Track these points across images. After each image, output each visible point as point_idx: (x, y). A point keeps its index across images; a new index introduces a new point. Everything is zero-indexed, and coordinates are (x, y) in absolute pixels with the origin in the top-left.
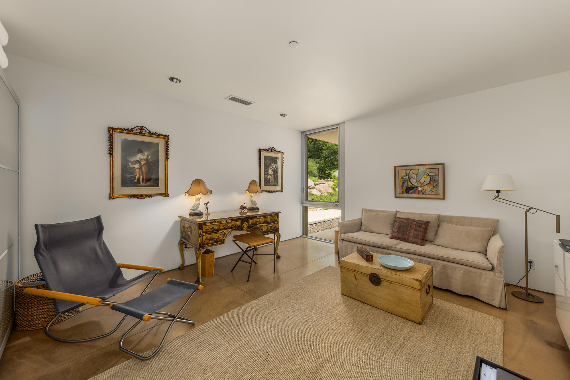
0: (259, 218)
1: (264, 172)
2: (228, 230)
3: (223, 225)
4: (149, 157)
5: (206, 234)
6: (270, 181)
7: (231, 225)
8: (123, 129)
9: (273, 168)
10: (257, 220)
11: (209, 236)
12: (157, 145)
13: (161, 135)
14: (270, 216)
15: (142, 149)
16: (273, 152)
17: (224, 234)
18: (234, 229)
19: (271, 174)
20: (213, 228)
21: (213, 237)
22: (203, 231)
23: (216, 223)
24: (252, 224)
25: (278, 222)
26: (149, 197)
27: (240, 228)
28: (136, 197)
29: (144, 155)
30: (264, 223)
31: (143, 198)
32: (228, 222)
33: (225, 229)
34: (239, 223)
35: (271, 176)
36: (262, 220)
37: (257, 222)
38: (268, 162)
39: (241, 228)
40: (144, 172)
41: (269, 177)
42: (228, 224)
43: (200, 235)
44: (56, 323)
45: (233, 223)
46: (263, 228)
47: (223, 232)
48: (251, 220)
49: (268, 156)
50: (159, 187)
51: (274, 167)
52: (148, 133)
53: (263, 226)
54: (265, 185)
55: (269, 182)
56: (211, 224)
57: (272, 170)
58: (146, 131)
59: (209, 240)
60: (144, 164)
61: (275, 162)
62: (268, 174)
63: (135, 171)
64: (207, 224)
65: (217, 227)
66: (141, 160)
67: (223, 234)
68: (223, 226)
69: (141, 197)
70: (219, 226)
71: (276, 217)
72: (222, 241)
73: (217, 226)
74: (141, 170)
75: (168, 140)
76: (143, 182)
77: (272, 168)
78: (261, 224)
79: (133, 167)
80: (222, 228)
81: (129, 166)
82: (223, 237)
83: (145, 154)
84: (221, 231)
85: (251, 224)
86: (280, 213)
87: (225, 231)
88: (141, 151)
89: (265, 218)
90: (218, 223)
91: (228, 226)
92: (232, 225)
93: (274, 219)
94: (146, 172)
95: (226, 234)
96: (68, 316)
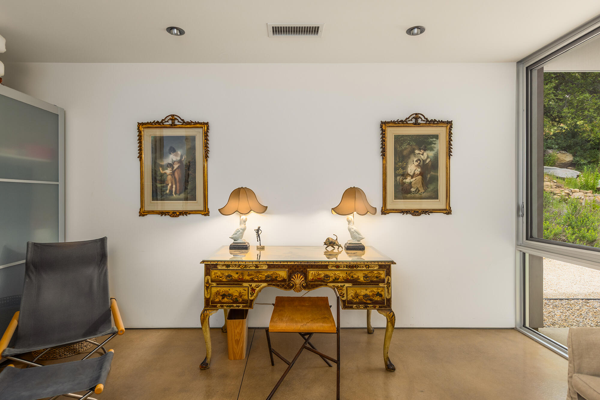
0: (334, 268)
1: (396, 169)
2: (260, 284)
3: (250, 273)
4: (184, 158)
5: (217, 284)
6: (413, 190)
7: (266, 274)
8: (152, 123)
9: (419, 160)
10: (327, 273)
11: (223, 289)
12: (193, 139)
13: (199, 123)
14: (365, 268)
15: (175, 148)
16: (419, 124)
17: (253, 290)
18: (274, 285)
19: (414, 174)
20: (229, 276)
21: (230, 292)
22: (212, 278)
23: (236, 268)
24: (316, 281)
25: (389, 284)
26: (183, 215)
27: (286, 284)
28: (168, 215)
29: (176, 155)
30: (347, 281)
31: (176, 216)
32: (259, 268)
33: (252, 281)
34: (283, 274)
35: (414, 179)
36: (341, 275)
37: (327, 276)
38: (406, 149)
39: (289, 284)
40: (177, 179)
41: (408, 180)
42: (259, 272)
43: (208, 285)
44: (51, 359)
45: (270, 273)
46: (344, 292)
47: (251, 286)
48: (311, 272)
49: (406, 136)
50: (196, 201)
51: (424, 157)
52: (181, 124)
53: (345, 288)
54: (396, 197)
55: (410, 192)
56: (226, 268)
57: (416, 164)
58: (179, 122)
59: (222, 296)
60: (177, 168)
61: (425, 147)
62: (405, 175)
63: (166, 178)
64: (219, 267)
65: (238, 275)
66: (174, 162)
67: (250, 289)
68: (249, 275)
69: (175, 214)
70: (242, 274)
71: (381, 272)
72: (247, 303)
73: (237, 273)
74: (173, 177)
75: (208, 129)
76: (176, 193)
77: (416, 161)
78: (338, 282)
79: (165, 173)
80: (247, 278)
81: (160, 171)
82: (250, 295)
83: (178, 154)
84: (245, 284)
85: (313, 280)
86: (395, 263)
87: (254, 285)
88: (173, 150)
89: (348, 272)
90: (239, 268)
91: (260, 276)
92: (267, 276)
93: (377, 277)
94: (179, 179)
95: (256, 291)
96: (64, 354)
